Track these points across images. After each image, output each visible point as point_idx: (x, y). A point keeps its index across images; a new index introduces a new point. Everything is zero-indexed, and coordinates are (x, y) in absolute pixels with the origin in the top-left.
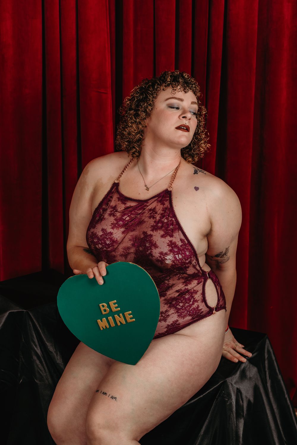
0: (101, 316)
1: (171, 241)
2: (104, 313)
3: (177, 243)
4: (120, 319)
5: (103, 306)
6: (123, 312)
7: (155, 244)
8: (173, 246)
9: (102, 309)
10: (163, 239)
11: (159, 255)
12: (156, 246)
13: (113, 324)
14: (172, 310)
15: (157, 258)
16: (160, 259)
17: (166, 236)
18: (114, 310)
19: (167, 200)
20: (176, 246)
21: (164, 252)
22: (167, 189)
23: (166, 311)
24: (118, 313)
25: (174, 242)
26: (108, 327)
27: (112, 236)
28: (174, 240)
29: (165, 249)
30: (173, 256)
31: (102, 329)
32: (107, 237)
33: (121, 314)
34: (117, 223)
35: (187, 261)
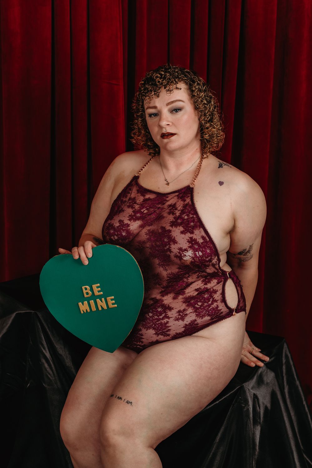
0: (82, 299)
1: (191, 238)
2: (86, 296)
3: (198, 240)
4: (102, 304)
5: (86, 289)
6: (105, 296)
7: (174, 239)
8: (193, 242)
9: (85, 291)
10: (183, 236)
11: (178, 251)
12: (175, 242)
13: (94, 309)
14: (190, 309)
15: (176, 253)
16: (179, 255)
17: (186, 233)
18: (97, 293)
19: (188, 196)
20: (197, 243)
21: (184, 248)
22: (189, 185)
23: (184, 310)
24: (100, 297)
25: (195, 238)
26: (89, 310)
27: (129, 228)
28: (194, 237)
29: (185, 245)
30: (193, 252)
31: (82, 312)
32: (124, 229)
33: (103, 299)
34: (135, 215)
35: (207, 259)
